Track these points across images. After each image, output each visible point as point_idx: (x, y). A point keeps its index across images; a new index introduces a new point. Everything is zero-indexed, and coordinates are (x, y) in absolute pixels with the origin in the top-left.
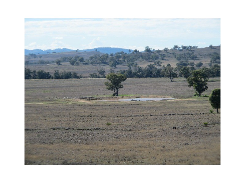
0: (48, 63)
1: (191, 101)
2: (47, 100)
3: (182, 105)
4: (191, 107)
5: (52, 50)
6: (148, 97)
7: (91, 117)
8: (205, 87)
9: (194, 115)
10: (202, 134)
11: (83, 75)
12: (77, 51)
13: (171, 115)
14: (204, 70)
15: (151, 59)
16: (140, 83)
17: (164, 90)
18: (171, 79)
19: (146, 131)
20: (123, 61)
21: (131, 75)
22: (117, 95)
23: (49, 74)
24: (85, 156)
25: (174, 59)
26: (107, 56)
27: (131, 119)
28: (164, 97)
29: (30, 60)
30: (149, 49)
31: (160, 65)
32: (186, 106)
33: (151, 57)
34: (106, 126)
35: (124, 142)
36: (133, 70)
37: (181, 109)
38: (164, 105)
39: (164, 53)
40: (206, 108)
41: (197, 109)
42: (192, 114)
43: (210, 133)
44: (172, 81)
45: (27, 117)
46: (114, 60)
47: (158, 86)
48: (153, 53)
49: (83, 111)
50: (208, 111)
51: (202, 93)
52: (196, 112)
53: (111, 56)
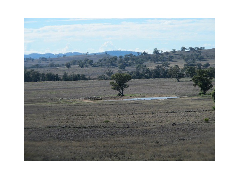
0: (58, 66)
1: (196, 99)
2: (52, 100)
3: (185, 103)
4: (194, 105)
5: (63, 54)
6: (153, 96)
7: (91, 115)
8: (210, 85)
9: (196, 112)
10: (201, 130)
11: (91, 77)
12: (87, 54)
13: (173, 112)
14: (210, 70)
15: (159, 60)
16: (147, 84)
17: (170, 90)
18: (177, 79)
19: (144, 128)
20: (131, 63)
21: (138, 76)
22: (123, 95)
23: (58, 77)
24: (71, 152)
25: (181, 60)
26: (116, 58)
27: (132, 117)
28: (169, 96)
29: (40, 64)
30: (158, 51)
31: (168, 67)
32: (189, 104)
33: (159, 58)
34: (105, 124)
35: (118, 139)
36: (141, 71)
37: (184, 107)
38: (167, 103)
39: (172, 55)
40: (209, 105)
41: (200, 107)
42: (194, 111)
43: (210, 129)
44: (178, 81)
45: (26, 117)
46: (123, 62)
47: (165, 86)
48: (161, 54)
49: (85, 110)
50: (210, 108)
51: (207, 91)
52: (199, 109)
53: (120, 59)
